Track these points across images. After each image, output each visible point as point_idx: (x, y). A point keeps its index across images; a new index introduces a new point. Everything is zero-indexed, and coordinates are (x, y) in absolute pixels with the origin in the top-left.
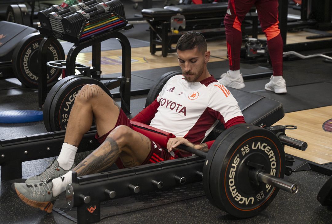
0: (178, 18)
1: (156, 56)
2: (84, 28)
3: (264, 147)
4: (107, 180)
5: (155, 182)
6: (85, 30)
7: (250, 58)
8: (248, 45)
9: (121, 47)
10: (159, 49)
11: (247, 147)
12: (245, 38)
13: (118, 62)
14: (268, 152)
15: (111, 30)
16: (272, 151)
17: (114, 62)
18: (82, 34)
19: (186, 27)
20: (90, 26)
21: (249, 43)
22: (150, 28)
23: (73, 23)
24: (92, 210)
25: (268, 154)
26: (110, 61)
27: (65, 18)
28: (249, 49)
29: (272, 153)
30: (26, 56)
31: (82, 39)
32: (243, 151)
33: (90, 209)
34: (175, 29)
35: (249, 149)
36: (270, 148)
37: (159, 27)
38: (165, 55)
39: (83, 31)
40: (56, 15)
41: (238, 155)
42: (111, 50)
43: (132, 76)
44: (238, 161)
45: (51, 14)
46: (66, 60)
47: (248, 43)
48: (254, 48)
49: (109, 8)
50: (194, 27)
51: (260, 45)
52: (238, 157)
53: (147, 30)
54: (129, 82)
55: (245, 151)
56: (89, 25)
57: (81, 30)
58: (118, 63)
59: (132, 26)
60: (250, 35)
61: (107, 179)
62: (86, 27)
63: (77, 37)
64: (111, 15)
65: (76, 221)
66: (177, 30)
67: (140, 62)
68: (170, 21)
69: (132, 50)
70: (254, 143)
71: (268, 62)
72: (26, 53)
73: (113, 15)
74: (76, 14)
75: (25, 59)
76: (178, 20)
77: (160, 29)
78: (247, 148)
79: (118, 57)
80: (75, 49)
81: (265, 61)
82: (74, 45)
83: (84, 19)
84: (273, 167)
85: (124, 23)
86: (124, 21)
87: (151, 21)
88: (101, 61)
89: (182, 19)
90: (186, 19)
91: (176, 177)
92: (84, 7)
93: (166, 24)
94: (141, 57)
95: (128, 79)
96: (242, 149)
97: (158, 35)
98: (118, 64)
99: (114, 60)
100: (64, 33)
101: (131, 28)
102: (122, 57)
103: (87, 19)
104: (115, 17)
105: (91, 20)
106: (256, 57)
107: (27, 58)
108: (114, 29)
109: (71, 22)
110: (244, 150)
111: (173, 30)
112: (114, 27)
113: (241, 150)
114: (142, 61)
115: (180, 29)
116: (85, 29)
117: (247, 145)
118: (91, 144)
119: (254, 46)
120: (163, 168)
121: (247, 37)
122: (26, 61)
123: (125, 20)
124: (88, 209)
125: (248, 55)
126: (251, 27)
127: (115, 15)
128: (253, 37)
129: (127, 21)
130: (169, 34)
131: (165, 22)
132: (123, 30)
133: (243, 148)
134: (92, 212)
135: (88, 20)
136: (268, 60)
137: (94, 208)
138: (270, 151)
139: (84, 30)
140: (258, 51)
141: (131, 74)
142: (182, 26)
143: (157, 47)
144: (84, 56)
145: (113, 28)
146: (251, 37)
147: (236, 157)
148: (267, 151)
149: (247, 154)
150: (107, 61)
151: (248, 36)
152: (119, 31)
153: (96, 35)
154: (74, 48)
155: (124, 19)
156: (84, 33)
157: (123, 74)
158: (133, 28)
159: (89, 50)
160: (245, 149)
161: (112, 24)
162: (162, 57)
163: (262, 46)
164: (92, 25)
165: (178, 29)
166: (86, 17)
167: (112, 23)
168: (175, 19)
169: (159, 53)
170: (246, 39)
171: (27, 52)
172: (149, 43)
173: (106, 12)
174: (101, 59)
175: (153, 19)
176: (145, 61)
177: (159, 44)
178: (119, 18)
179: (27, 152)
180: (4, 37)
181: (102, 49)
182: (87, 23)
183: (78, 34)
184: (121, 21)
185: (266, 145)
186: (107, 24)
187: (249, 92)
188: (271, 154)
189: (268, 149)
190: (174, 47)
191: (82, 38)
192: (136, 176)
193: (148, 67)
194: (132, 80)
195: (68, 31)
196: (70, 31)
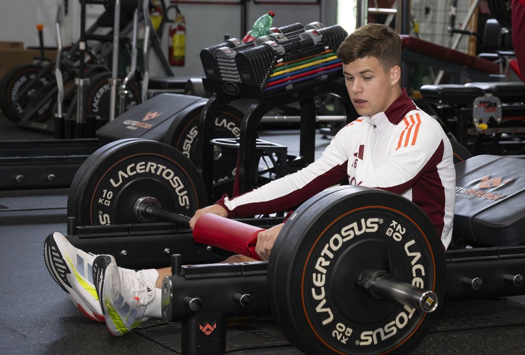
0: (488, 102)
2: (273, 69)
4: (239, 276)
6: (275, 74)
18: (269, 81)
19: (503, 120)
24: (208, 330)
27: (241, 54)
30: (187, 141)
31: (269, 91)
33: (204, 327)
34: (481, 122)
39: (271, 76)
40: (228, 50)
45: (220, 50)
49: (322, 38)
56: (283, 66)
57: (267, 74)
61: (240, 273)
62: (277, 69)
63: (260, 85)
64: (325, 50)
65: (180, 351)
66: (485, 123)
68: (472, 107)
72: (188, 136)
73: (328, 51)
74: (263, 46)
75: (185, 147)
76: (487, 105)
83: (274, 55)
87: (439, 107)
89: (495, 105)
92: (279, 38)
100: (240, 83)
103: (279, 55)
104: (332, 54)
105: (286, 57)
107: (190, 146)
111: (477, 125)
112: (330, 73)
115: (492, 123)
116: (275, 72)
122: (187, 150)
124: (201, 327)
127: (332, 50)
130: (470, 132)
131: (463, 109)
134: (208, 333)
135: (282, 57)
137: (212, 326)
139: (272, 74)
142: (495, 116)
145: (328, 74)
154: (254, 107)
156: (272, 79)
161: (326, 66)
164: (288, 66)
165: (487, 121)
166: (278, 52)
167: (326, 64)
168: (481, 103)
171: (189, 134)
173: (315, 43)
175: (440, 102)
179: (127, 252)
180: (158, 115)
182: (278, 61)
183: (263, 80)
186: (316, 66)
191: (268, 89)
195: (246, 76)
196: (249, 76)
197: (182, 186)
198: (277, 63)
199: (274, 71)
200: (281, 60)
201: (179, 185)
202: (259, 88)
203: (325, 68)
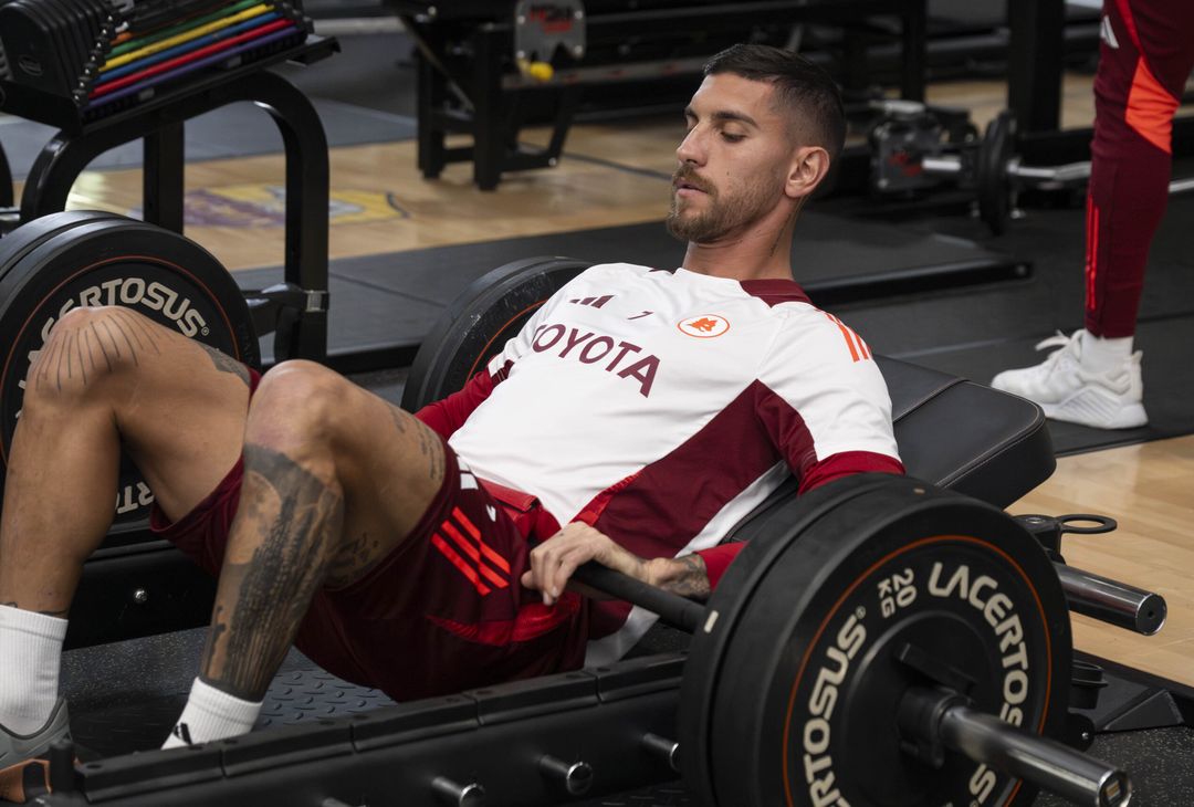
0: (551, 7)
1: (448, 186)
2: (107, 53)
3: (985, 594)
4: (217, 779)
5: (445, 785)
6: (110, 64)
7: (891, 196)
8: (882, 133)
9: (280, 143)
10: (459, 155)
11: (906, 577)
12: (866, 100)
13: (262, 214)
14: (1000, 621)
15: (232, 63)
16: (1015, 621)
17: (246, 216)
18: (95, 82)
19: (588, 49)
20: (133, 44)
21: (888, 126)
22: (417, 53)
23: (51, 30)
25: (999, 630)
26: (226, 211)
27: (13, 9)
28: (884, 153)
29: (1013, 630)
31: (97, 109)
32: (887, 595)
34: (533, 58)
35: (912, 589)
36: (1009, 605)
37: (458, 50)
38: (487, 180)
39: (100, 70)
41: (861, 612)
42: (230, 157)
43: (332, 282)
44: (857, 637)
46: (17, 207)
47: (881, 124)
48: (910, 147)
50: (624, 49)
51: (939, 136)
52: (859, 622)
53: (402, 65)
54: (317, 309)
55: (894, 594)
56: (129, 40)
57: (89, 65)
58: (266, 221)
59: (331, 45)
60: (887, 85)
61: (217, 771)
62: (115, 50)
63: (74, 95)
66: (544, 62)
67: (372, 214)
68: (511, 18)
69: (335, 156)
70: (938, 567)
71: (976, 213)
76: (549, 13)
77: (462, 57)
78: (904, 582)
79: (268, 190)
80: (63, 155)
81: (962, 210)
82: (57, 138)
83: (107, 13)
84: (1011, 698)
85: (292, 30)
86: (294, 22)
87: (421, 18)
88: (186, 209)
89: (569, 13)
90: (588, 13)
91: (546, 761)
93: (492, 34)
94: (376, 192)
95: (313, 296)
96: (884, 586)
97: (455, 89)
98: (265, 226)
99: (246, 208)
100: (8, 78)
101: (328, 55)
102: (283, 191)
103: (119, 14)
105: (136, 19)
106: (922, 193)
108: (248, 57)
109: (45, 28)
110: (889, 590)
111: (524, 65)
112: (249, 51)
113: (878, 591)
114: (378, 209)
115: (560, 59)
116: (111, 58)
117: (909, 572)
118: (141, 605)
119: (910, 137)
120: (483, 719)
121: (880, 98)
123: (300, 18)
125: (883, 183)
126: (895, 50)
128: (905, 97)
129: (306, 19)
130: (507, 83)
131: (490, 27)
132: (289, 62)
133: (887, 581)
135: (125, 17)
136: (975, 204)
138: (1007, 617)
139: (104, 64)
140: (930, 164)
141: (331, 270)
142: (568, 43)
143: (452, 142)
144: (103, 188)
145: (242, 54)
146: (895, 93)
147: (852, 620)
148: (994, 613)
149: (901, 612)
150: (216, 209)
151: (877, 89)
152: (272, 70)
153: (160, 89)
154: (56, 148)
155: (295, 12)
156: (103, 77)
157: (293, 271)
158: (335, 54)
159: (126, 160)
160: (897, 587)
161: (240, 33)
162: (477, 194)
163: (945, 138)
164: (142, 42)
165: (549, 55)
166: (114, 5)
167: (239, 29)
168: (533, 9)
169: (461, 172)
170: (874, 104)
172: (412, 123)
174: (187, 201)
175: (432, 11)
176: (392, 212)
177: (459, 128)
178: (272, 7)
181: (189, 152)
182: (118, 30)
183: (78, 82)
184: (282, 22)
185: (993, 584)
186: (216, 36)
187: (889, 356)
188: (1011, 631)
189: (1001, 604)
190: (529, 145)
191: (93, 103)
192: (356, 759)
193: (408, 237)
194: (332, 299)
195: (31, 68)
196: (39, 70)
197: (173, 296)
198: (117, 34)
199: (106, 57)
200: (125, 25)
201: (166, 297)
202: (70, 102)
203: (236, 39)
